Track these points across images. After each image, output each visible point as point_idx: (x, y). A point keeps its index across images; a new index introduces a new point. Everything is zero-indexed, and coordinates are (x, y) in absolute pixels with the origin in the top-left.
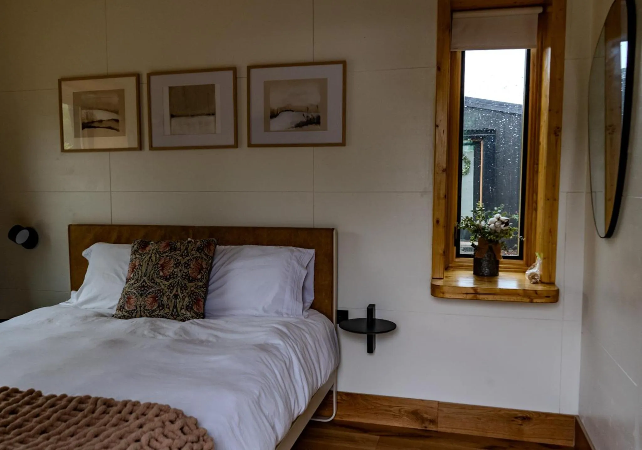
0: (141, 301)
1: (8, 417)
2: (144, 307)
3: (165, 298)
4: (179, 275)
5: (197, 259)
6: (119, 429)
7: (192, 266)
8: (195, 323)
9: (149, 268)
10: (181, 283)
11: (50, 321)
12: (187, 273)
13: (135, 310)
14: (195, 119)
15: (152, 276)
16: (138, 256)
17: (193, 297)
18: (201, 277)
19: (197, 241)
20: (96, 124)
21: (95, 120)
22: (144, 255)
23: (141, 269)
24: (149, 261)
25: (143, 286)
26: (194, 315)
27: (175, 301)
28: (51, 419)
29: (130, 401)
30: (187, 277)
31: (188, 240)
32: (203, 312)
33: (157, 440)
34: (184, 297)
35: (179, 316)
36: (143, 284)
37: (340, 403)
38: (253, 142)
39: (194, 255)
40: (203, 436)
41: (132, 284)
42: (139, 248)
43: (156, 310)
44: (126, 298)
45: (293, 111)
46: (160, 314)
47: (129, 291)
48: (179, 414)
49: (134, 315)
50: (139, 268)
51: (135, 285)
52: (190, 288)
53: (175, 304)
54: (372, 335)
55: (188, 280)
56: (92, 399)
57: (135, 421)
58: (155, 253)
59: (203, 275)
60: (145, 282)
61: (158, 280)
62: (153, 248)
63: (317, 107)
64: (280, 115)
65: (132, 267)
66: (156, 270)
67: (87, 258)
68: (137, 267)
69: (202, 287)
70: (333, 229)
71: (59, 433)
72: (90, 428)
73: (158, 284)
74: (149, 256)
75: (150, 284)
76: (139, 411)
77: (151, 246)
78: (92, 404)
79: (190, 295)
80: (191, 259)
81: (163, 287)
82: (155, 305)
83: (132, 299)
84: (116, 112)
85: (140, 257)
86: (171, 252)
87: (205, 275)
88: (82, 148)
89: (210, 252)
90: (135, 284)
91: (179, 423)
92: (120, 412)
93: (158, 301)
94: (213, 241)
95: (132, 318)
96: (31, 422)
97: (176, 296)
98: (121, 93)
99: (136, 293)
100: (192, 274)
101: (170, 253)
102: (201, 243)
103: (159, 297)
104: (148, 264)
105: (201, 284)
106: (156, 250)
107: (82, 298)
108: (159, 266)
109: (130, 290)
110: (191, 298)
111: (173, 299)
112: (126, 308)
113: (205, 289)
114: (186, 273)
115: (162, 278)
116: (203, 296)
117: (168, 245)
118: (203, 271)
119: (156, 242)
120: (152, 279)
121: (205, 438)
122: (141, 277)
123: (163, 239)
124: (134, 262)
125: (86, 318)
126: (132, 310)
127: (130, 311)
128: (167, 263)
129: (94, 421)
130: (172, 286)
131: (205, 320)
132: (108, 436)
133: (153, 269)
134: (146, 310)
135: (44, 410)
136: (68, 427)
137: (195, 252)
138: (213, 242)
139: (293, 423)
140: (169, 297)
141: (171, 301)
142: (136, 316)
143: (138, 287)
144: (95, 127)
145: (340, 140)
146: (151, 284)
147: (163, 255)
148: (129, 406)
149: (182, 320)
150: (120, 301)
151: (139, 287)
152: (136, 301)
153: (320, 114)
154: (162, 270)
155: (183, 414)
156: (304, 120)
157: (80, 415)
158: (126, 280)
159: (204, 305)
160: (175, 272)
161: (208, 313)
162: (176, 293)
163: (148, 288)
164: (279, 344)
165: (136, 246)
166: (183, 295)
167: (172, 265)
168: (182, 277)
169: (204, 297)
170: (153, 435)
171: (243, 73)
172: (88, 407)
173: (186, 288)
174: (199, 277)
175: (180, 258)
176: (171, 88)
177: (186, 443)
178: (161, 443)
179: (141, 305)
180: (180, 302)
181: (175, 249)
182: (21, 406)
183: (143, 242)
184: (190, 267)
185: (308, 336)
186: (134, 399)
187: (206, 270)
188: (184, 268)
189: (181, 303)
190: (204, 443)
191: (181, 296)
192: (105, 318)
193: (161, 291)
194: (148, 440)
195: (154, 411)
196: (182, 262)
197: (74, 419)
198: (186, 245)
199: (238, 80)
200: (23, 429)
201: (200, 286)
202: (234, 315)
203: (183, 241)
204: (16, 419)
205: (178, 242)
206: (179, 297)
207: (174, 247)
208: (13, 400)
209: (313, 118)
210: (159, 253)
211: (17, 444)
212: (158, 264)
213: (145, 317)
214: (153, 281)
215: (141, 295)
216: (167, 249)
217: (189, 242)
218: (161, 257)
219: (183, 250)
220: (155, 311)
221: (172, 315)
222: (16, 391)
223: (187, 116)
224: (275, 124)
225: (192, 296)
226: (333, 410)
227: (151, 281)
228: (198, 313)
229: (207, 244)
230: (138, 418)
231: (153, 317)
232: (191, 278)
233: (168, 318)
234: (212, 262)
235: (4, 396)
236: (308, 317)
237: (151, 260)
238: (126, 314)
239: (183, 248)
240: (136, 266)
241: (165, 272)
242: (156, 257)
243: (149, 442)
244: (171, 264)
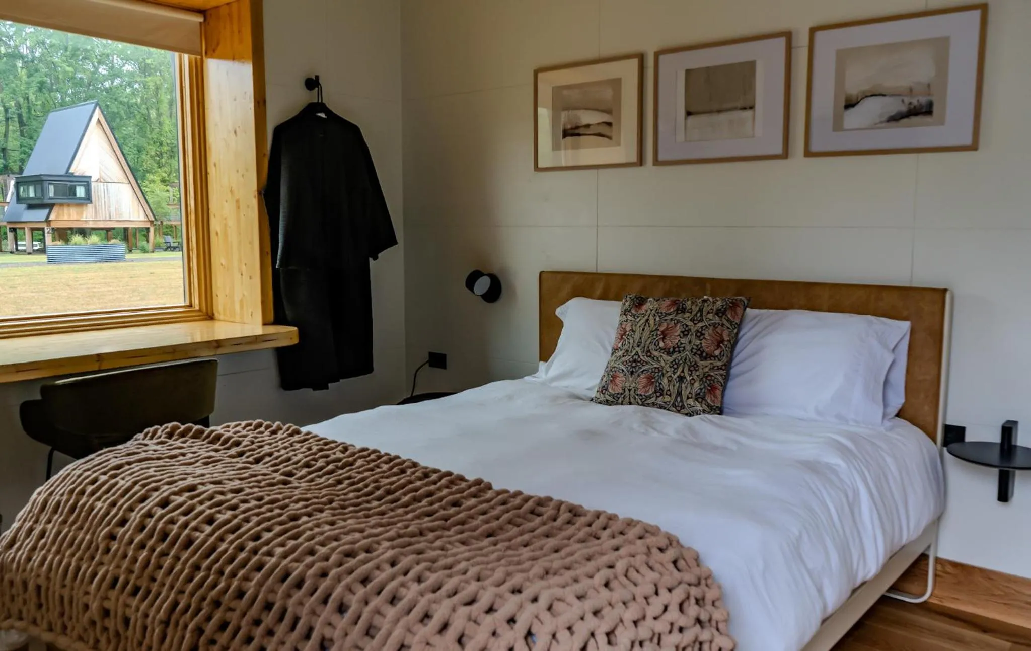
0: (631, 382)
1: (450, 509)
2: (635, 390)
3: (665, 381)
4: (688, 348)
5: (715, 326)
6: (587, 547)
7: (707, 336)
8: (706, 420)
9: (644, 334)
10: (689, 361)
11: (510, 398)
12: (699, 347)
13: (622, 394)
14: (723, 117)
15: (648, 347)
16: (630, 318)
17: (706, 382)
18: (720, 354)
19: (716, 300)
20: (581, 131)
21: (580, 125)
22: (638, 317)
23: (632, 336)
24: (645, 325)
25: (635, 361)
26: (705, 408)
27: (679, 387)
28: (501, 519)
29: (604, 512)
30: (699, 353)
31: (703, 297)
32: (719, 405)
33: (638, 571)
34: (693, 381)
35: (683, 409)
36: (634, 358)
37: (939, 576)
38: (814, 148)
39: (712, 320)
40: (706, 579)
41: (620, 356)
42: (631, 306)
43: (652, 396)
44: (610, 376)
45: (884, 95)
46: (657, 403)
47: (615, 367)
48: (671, 541)
49: (620, 400)
50: (630, 335)
51: (623, 359)
52: (703, 369)
53: (680, 390)
54: (1008, 472)
55: (700, 357)
56: (553, 502)
57: (608, 540)
58: (655, 315)
59: (723, 351)
60: (638, 354)
61: (656, 354)
62: (651, 307)
63: (929, 85)
64: (861, 102)
65: (620, 332)
66: (655, 339)
67: (561, 318)
68: (627, 333)
69: (721, 369)
70: (945, 290)
71: (510, 540)
72: (549, 540)
73: (655, 359)
74: (646, 318)
75: (645, 358)
76: (615, 527)
77: (648, 304)
78: (553, 508)
79: (702, 378)
80: (706, 325)
81: (663, 363)
82: (650, 390)
83: (618, 378)
84: (608, 112)
85: (633, 319)
86: (677, 314)
87: (726, 350)
88: (564, 164)
89: (736, 317)
90: (623, 356)
91: (671, 554)
92: (590, 525)
93: (655, 384)
94: (741, 300)
95: (617, 404)
96: (477, 519)
97: (681, 379)
98: (616, 84)
99: (625, 369)
100: (707, 348)
101: (675, 316)
102: (723, 303)
103: (657, 378)
104: (643, 330)
105: (719, 363)
106: (656, 311)
107: (553, 372)
108: (659, 333)
109: (616, 365)
110: (703, 383)
111: (677, 382)
112: (610, 390)
113: (725, 371)
114: (697, 346)
115: (662, 351)
116: (722, 381)
117: (674, 303)
118: (723, 345)
119: (657, 298)
120: (649, 351)
121: (709, 581)
122: (633, 347)
123: (666, 295)
124: (623, 326)
125: (555, 399)
126: (618, 394)
127: (615, 395)
128: (671, 330)
129: (555, 531)
130: (676, 364)
131: (723, 417)
132: (571, 554)
133: (649, 337)
134: (637, 395)
135: (493, 508)
136: (521, 534)
137: (713, 316)
138: (742, 302)
139: (854, 591)
140: (672, 379)
141: (674, 386)
142: (624, 403)
143: (628, 361)
144: (579, 135)
145: (968, 141)
146: (647, 359)
147: (665, 318)
148: (602, 519)
149: (689, 415)
150: (602, 379)
151: (630, 362)
152: (623, 381)
153: (934, 99)
154: (663, 339)
155: (678, 542)
156: (904, 109)
157: (538, 520)
158: (612, 350)
159: (723, 396)
160: (681, 344)
161: (727, 408)
162: (682, 374)
163: (642, 364)
164: (839, 466)
165: (627, 304)
166: (691, 377)
167: (678, 333)
168: (692, 352)
169: (723, 384)
170: (633, 563)
171: (802, 41)
172: (548, 511)
173: (697, 369)
174: (717, 353)
175: (690, 323)
176: (688, 72)
177: (680, 583)
178: (643, 576)
179: (631, 388)
180: (686, 387)
181: (684, 310)
182: (465, 498)
183: (637, 298)
184: (704, 338)
185: (889, 460)
186: (610, 511)
187: (728, 344)
188: (696, 338)
189: (689, 390)
190: (706, 589)
191: (689, 380)
192: (582, 401)
193: (661, 369)
194: (625, 569)
195: (636, 531)
196: (693, 329)
197: (530, 525)
198: (700, 305)
199: (793, 51)
200: (466, 526)
201: (718, 366)
202: (767, 415)
203: (696, 298)
204: (458, 513)
205: (688, 300)
206: (685, 380)
207: (683, 308)
208: (457, 489)
209: (921, 105)
210: (660, 315)
211: (457, 544)
212: (657, 330)
213: (635, 404)
214: (649, 354)
215: (632, 373)
216: (672, 310)
217: (705, 301)
218: (663, 321)
219: (695, 312)
220: (649, 397)
221: (674, 405)
222: (462, 479)
223: (710, 112)
224: (853, 118)
225: (704, 379)
226: (926, 586)
227: (646, 354)
228: (713, 406)
229: (731, 305)
230: (613, 537)
231: (646, 406)
232: (704, 355)
233: (668, 410)
234: (737, 334)
235: (447, 483)
236: (891, 429)
237: (647, 324)
238: (609, 398)
239: (695, 309)
240: (627, 331)
241: (668, 342)
242: (655, 319)
243: (627, 571)
244: (676, 332)
